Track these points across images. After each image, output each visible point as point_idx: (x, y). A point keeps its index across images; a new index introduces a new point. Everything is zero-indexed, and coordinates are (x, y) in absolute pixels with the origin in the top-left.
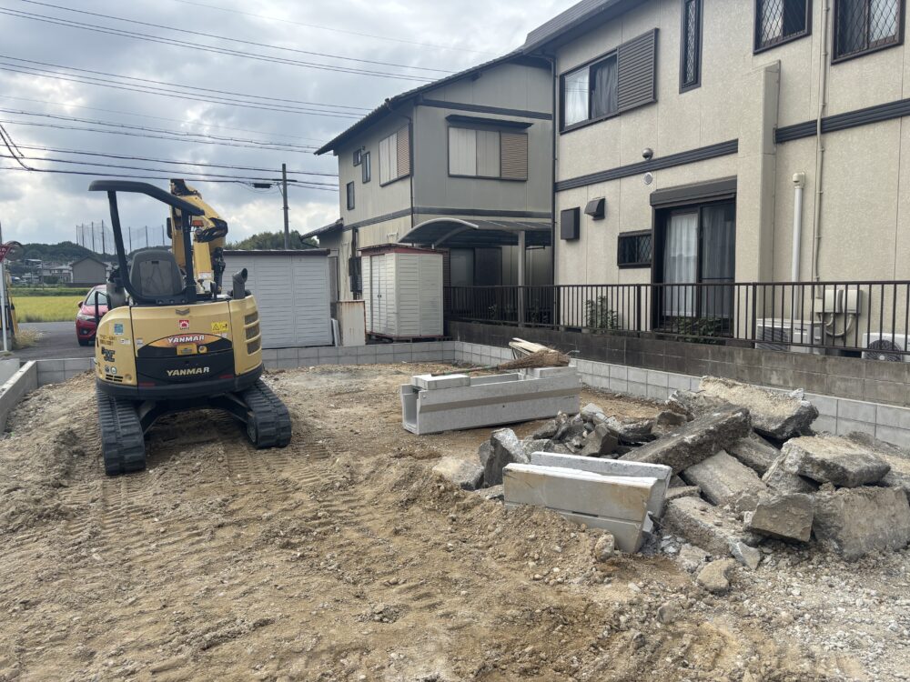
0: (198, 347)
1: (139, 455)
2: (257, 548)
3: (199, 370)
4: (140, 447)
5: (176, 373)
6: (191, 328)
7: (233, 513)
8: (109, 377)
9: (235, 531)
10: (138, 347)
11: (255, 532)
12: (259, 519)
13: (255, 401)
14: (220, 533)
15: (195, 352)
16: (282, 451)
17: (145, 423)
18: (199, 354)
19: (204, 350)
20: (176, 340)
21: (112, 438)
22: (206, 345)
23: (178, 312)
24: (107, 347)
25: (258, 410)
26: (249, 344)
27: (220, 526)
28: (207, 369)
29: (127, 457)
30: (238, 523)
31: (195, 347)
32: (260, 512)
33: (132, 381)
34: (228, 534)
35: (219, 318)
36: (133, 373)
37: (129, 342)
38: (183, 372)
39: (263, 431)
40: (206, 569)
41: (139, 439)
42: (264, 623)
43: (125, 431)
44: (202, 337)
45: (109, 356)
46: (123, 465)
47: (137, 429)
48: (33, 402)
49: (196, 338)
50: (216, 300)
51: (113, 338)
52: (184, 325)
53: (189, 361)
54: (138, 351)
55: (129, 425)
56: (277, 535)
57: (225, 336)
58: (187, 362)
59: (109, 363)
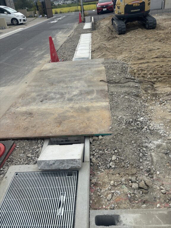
1: (125, 30)
2: (154, 41)
3: (138, 10)
4: (125, 28)
5: (133, 11)
7: (148, 37)
8: (118, 13)
9: (149, 39)
11: (153, 40)
12: (153, 38)
13: (148, 18)
14: (146, 39)
15: (137, 5)
17: (126, 23)
18: (138, 6)
19: (139, 5)
20: (133, 2)
21: (120, 26)
22: (140, 3)
25: (149, 20)
28: (139, 10)
29: (123, 30)
33: (123, 14)
37: (123, 4)
38: (134, 11)
39: (150, 25)
40: (145, 44)
41: (125, 27)
42: (159, 49)
43: (122, 25)
45: (119, 8)
46: (122, 32)
47: (125, 24)
48: (98, 24)
51: (120, 3)
53: (136, 8)
54: (126, 6)
55: (123, 24)
56: (158, 40)
57: (144, 1)
58: (135, 8)
59: (119, 10)
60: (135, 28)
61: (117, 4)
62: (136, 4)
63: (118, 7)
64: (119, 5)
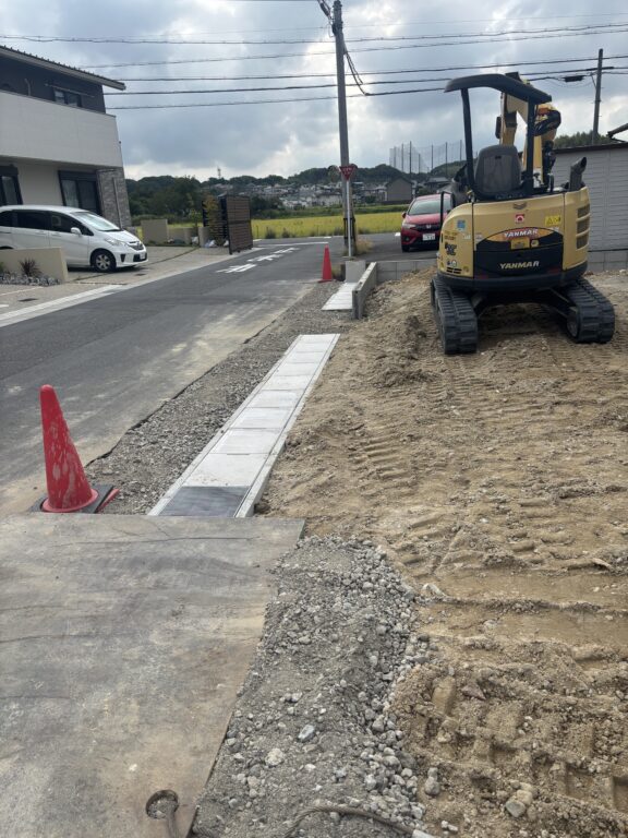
0: (531, 241)
1: (473, 338)
2: (595, 426)
3: (530, 264)
4: (473, 332)
5: (508, 266)
6: (526, 222)
7: (567, 394)
8: (449, 269)
9: (572, 410)
10: (477, 241)
11: (590, 413)
12: (594, 403)
13: (578, 296)
14: (558, 409)
15: (528, 246)
16: (603, 347)
17: (477, 310)
18: (531, 248)
19: (536, 244)
20: (511, 234)
21: (452, 323)
22: (539, 239)
23: (516, 207)
24: (450, 242)
25: (581, 306)
26: (579, 239)
27: (557, 403)
28: (536, 263)
29: (463, 339)
30: (574, 404)
31: (528, 240)
32: (594, 396)
33: (468, 273)
34: (565, 411)
35: (553, 211)
36: (471, 267)
37: (469, 237)
38: (514, 266)
39: (585, 326)
40: (550, 436)
41: (474, 325)
42: (616, 489)
43: (462, 317)
44: (535, 231)
45: (451, 250)
46: (460, 346)
47: (472, 316)
48: (380, 295)
49: (530, 232)
50: (552, 192)
51: (455, 234)
52: (520, 219)
53: (521, 255)
54: (477, 245)
55: (465, 312)
56: (615, 418)
57: (557, 230)
58: (519, 256)
59: (450, 257)
60: (523, 330)
61: (446, 237)
62: (521, 241)
63: (447, 246)
64: (453, 238)
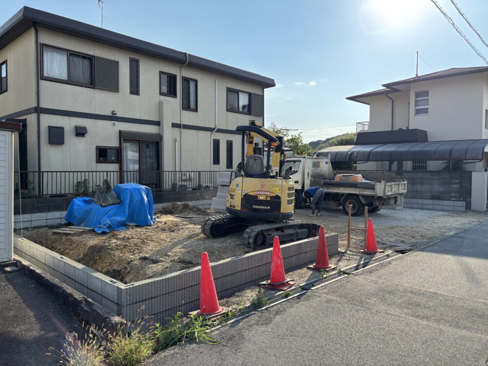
0: (267, 197)
5: (256, 207)
6: (265, 189)
8: (231, 206)
10: (243, 194)
18: (266, 200)
19: (269, 199)
20: (258, 193)
22: (270, 197)
23: (261, 181)
24: (232, 193)
26: (288, 200)
28: (269, 208)
31: (265, 197)
33: (239, 209)
35: (277, 186)
36: (240, 205)
37: (240, 192)
38: (259, 207)
44: (269, 193)
45: (232, 197)
49: (266, 193)
50: (277, 178)
51: (235, 190)
52: (262, 187)
57: (278, 194)
58: (261, 203)
59: (232, 200)
61: (231, 191)
63: (231, 195)
